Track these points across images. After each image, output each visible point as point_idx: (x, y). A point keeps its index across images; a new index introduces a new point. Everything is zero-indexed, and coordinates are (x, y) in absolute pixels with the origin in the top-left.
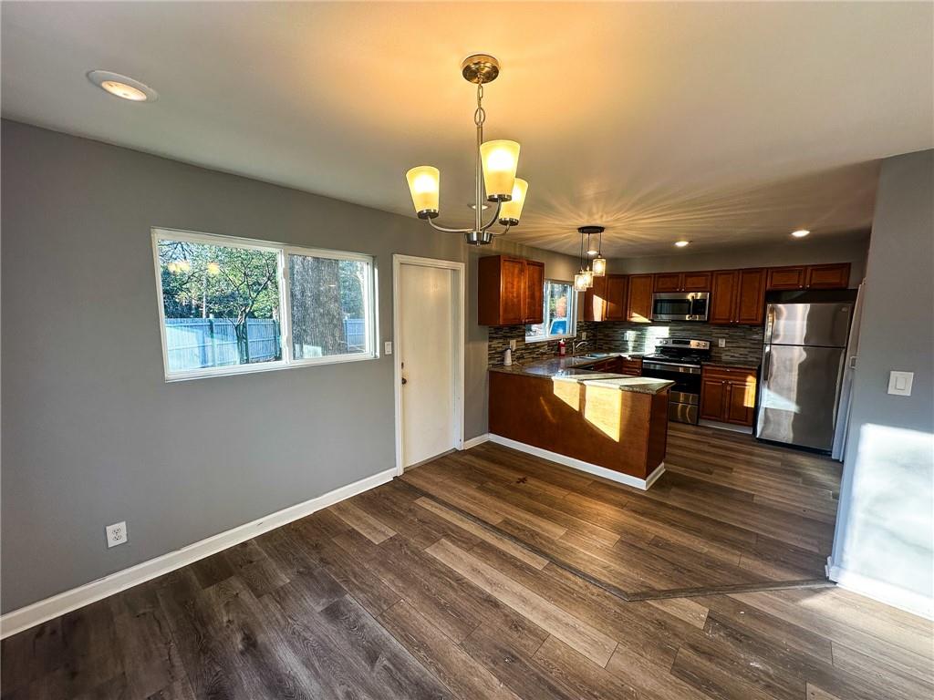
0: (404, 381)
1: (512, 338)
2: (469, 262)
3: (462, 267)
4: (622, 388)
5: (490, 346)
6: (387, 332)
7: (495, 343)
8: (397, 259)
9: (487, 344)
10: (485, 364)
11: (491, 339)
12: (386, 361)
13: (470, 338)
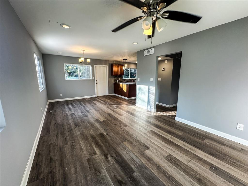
0: (97, 83)
1: (119, 78)
2: (109, 65)
3: (107, 66)
4: (127, 85)
5: (114, 79)
6: (93, 76)
7: (115, 79)
8: (95, 65)
9: (113, 79)
10: (113, 82)
11: (114, 78)
12: (93, 80)
13: (109, 77)
